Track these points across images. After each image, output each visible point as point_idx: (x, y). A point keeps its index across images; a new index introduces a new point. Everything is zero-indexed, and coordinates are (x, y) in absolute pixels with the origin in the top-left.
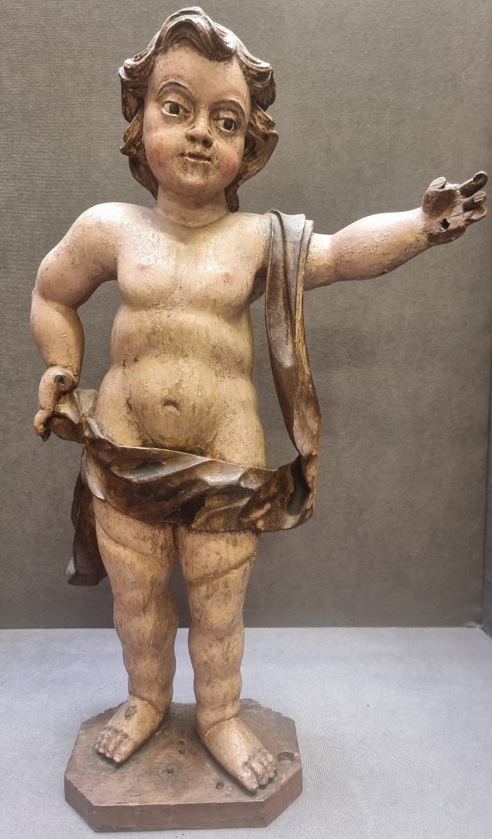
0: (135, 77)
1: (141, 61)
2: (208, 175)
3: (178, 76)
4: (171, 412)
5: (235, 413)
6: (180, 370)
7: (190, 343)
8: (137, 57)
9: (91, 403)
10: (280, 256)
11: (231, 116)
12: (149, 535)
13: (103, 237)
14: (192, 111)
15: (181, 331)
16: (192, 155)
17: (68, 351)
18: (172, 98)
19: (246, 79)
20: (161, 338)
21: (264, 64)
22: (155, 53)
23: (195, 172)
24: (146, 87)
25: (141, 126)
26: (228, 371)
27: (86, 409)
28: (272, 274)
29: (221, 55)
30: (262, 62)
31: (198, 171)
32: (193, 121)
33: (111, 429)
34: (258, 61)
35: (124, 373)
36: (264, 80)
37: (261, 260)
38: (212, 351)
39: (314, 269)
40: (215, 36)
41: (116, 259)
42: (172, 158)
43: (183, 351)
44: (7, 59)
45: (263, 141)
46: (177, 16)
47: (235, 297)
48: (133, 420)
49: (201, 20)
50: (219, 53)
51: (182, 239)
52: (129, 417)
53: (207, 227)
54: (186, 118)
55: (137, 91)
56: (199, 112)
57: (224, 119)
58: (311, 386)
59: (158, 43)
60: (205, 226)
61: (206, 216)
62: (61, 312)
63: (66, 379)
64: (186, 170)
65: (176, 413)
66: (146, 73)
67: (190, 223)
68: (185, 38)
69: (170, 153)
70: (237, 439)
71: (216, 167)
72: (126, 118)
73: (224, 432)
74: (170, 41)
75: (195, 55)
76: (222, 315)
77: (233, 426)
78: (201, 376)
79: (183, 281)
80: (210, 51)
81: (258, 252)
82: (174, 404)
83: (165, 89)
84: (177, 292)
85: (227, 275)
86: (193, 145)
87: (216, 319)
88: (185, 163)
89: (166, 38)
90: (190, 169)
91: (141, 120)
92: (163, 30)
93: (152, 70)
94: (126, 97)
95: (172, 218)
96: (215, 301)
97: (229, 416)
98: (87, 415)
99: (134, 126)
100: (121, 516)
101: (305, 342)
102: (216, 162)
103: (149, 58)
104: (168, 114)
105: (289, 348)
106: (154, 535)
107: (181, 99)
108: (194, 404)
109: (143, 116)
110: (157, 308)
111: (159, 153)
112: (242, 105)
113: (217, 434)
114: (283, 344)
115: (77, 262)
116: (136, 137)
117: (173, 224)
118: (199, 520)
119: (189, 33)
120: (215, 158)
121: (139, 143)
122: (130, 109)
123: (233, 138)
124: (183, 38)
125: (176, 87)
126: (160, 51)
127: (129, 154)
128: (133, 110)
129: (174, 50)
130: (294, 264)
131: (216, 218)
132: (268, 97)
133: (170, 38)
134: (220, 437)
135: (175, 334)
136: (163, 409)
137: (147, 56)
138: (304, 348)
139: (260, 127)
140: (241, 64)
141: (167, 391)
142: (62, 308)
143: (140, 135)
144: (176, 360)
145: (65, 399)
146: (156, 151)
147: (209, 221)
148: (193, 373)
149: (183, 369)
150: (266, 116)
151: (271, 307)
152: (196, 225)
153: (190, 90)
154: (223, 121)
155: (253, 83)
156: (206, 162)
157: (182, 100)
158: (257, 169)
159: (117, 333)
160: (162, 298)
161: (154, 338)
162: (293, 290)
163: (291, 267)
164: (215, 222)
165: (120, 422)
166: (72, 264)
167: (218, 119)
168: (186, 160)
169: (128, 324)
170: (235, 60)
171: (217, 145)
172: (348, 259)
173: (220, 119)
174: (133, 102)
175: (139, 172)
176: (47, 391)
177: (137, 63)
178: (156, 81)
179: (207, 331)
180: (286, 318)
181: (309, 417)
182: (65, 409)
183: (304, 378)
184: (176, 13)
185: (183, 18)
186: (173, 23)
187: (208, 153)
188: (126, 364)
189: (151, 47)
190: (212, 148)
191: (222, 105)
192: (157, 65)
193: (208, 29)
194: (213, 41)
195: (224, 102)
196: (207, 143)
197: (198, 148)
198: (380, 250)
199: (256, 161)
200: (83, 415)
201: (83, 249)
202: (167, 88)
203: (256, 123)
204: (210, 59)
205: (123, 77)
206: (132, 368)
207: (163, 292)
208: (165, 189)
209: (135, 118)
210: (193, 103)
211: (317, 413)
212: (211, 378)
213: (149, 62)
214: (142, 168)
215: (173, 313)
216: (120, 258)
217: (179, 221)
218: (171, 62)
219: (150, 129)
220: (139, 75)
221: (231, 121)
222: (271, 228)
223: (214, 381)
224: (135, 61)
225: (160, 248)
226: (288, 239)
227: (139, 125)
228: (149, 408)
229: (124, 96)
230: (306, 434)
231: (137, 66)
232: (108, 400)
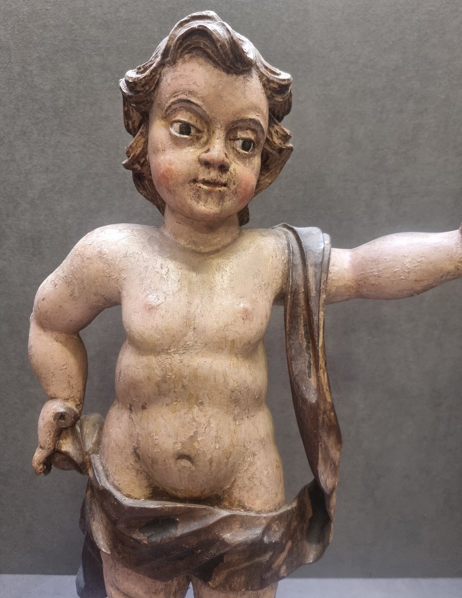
0: (138, 92)
1: (145, 74)
2: (223, 202)
3: (190, 92)
4: (185, 467)
5: (254, 455)
6: (194, 420)
7: (206, 390)
8: (140, 68)
9: (95, 435)
10: (300, 282)
11: (249, 135)
12: (161, 587)
13: (105, 269)
14: (206, 130)
15: (195, 376)
16: (205, 182)
17: (69, 382)
18: (183, 117)
19: (266, 93)
20: (172, 385)
21: (285, 76)
22: (162, 65)
23: (210, 199)
24: (152, 102)
25: (146, 142)
26: (247, 411)
27: (89, 444)
28: (293, 302)
29: (241, 68)
30: (282, 73)
31: (212, 198)
32: (207, 143)
33: (117, 477)
34: (278, 71)
35: (130, 418)
36: (284, 93)
37: (279, 285)
38: (230, 396)
39: (333, 290)
40: (235, 46)
41: (120, 293)
42: (183, 184)
43: (197, 398)
44: (38, 57)
45: (278, 155)
46: (187, 21)
47: (255, 333)
48: (141, 469)
49: (217, 27)
50: (239, 65)
51: (195, 268)
52: (137, 466)
53: (220, 251)
54: (198, 138)
55: (141, 106)
56: (213, 132)
57: (242, 139)
58: (332, 414)
59: (165, 54)
60: (217, 251)
61: (219, 239)
62: (61, 342)
63: (66, 416)
64: (199, 197)
65: (190, 468)
66: (151, 87)
67: (202, 247)
68: (198, 48)
69: (180, 180)
70: (258, 483)
71: (232, 192)
72: (129, 131)
73: (243, 479)
74: (179, 51)
75: (210, 67)
76: (241, 354)
77: (252, 469)
78: (218, 425)
79: (197, 321)
80: (228, 64)
81: (277, 277)
82: (188, 458)
83: (173, 107)
84: (191, 333)
85: (246, 311)
86: (207, 170)
87: (234, 360)
88: (198, 190)
89: (174, 49)
90: (203, 196)
91: (146, 135)
92: (170, 38)
93: (158, 84)
94: (128, 110)
95: (182, 242)
96: (233, 341)
97: (249, 459)
98: (90, 452)
99: (138, 141)
100: (130, 571)
101: (326, 368)
102: (233, 187)
103: (155, 70)
104: (178, 135)
105: (313, 381)
106: (166, 585)
107: (193, 117)
108: (211, 459)
109: (147, 132)
110: (168, 354)
111: (168, 179)
112: (262, 123)
113: (235, 481)
114: (306, 377)
115: (76, 294)
116: (140, 153)
117: (184, 249)
118: (217, 579)
119: (203, 42)
120: (232, 183)
121: (144, 159)
122: (133, 123)
123: (251, 159)
124: (195, 48)
125: (187, 105)
126: (168, 63)
127: (133, 170)
128: (137, 124)
129: (184, 62)
130: (316, 290)
131: (229, 240)
132: (285, 108)
133: (179, 48)
134: (239, 483)
135: (189, 380)
136: (176, 463)
137: (152, 68)
138: (326, 374)
139: (277, 141)
140: (261, 76)
141: (180, 444)
142: (62, 337)
143: (144, 152)
144: (190, 408)
145: (67, 433)
146: (163, 176)
147: (222, 243)
148: (209, 423)
149: (197, 419)
150: (283, 130)
151: (292, 337)
152: (208, 249)
153: (204, 108)
154: (241, 141)
155: (273, 97)
156: (223, 189)
157: (194, 119)
158: (270, 182)
159: (122, 375)
160: (173, 342)
161: (165, 386)
162: (315, 318)
163: (313, 293)
164: (229, 244)
165: (128, 471)
166: (71, 296)
167: (236, 139)
168: (200, 187)
169: (134, 369)
170: (254, 72)
171: (234, 170)
172: (373, 282)
173: (238, 139)
174: (136, 116)
175: (143, 186)
176: (47, 429)
177: (140, 76)
178: (163, 97)
179: (225, 375)
180: (308, 348)
181: (332, 447)
182: (67, 446)
183: (325, 407)
184: (186, 18)
185: (195, 24)
186: (183, 30)
187: (224, 179)
188: (133, 409)
189: (157, 57)
190: (228, 173)
191: (241, 124)
192: (164, 79)
193: (227, 37)
194: (232, 51)
195: (244, 120)
196: (223, 168)
197: (213, 174)
198: (412, 277)
199: (269, 173)
200: (87, 453)
201: (83, 281)
202: (177, 106)
203: (272, 138)
204: (228, 72)
205: (125, 91)
206: (139, 415)
207: (174, 336)
208: (173, 211)
209: (138, 134)
210: (207, 122)
211: (339, 440)
212: (229, 424)
213: (155, 75)
214: (146, 182)
215: (186, 359)
216: (124, 293)
217: (189, 246)
218: (181, 76)
219: (157, 151)
220: (142, 89)
221: (250, 141)
222: (289, 249)
223: (232, 427)
224: (137, 73)
225: (169, 283)
226: (309, 262)
227: (143, 140)
228: (160, 462)
229: (126, 109)
230: (328, 466)
231: (141, 80)
232: (113, 444)
